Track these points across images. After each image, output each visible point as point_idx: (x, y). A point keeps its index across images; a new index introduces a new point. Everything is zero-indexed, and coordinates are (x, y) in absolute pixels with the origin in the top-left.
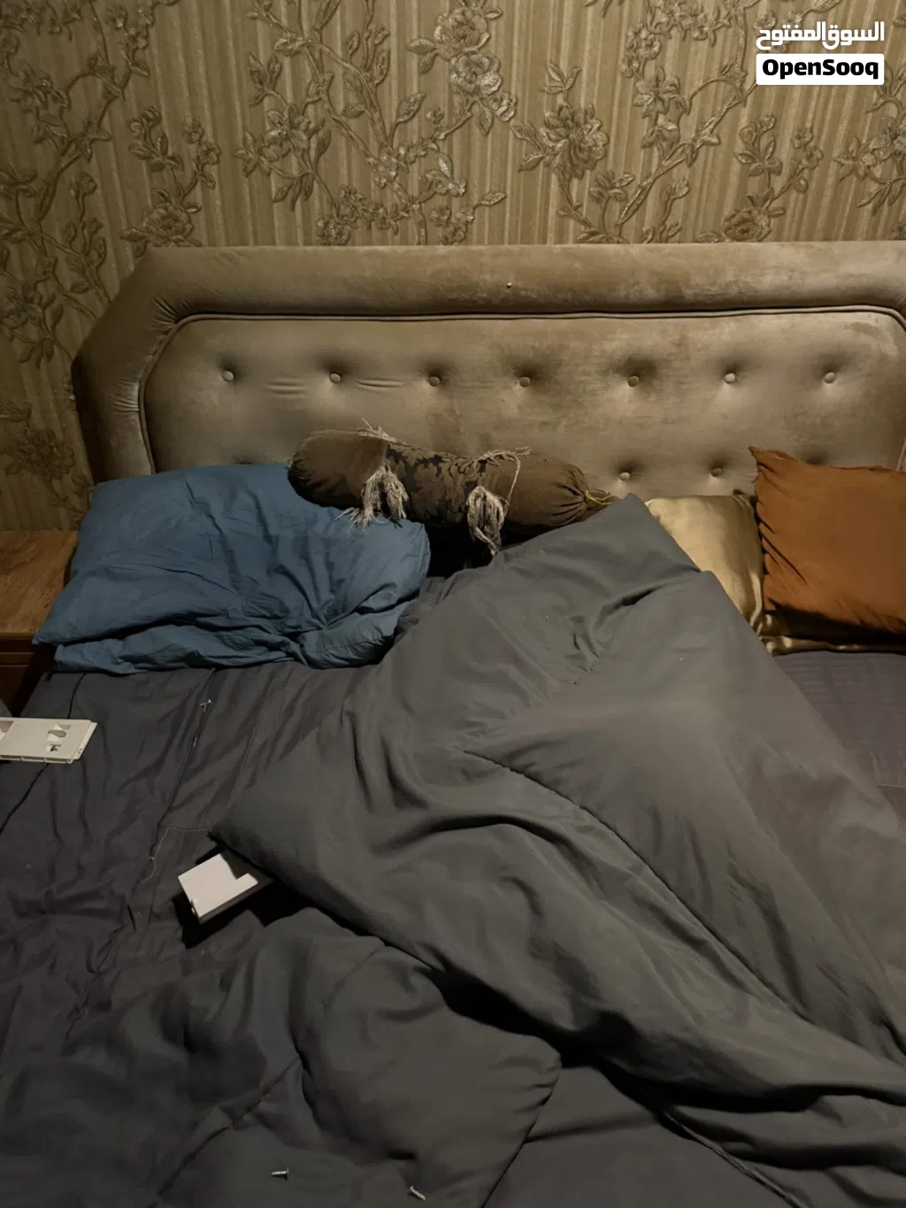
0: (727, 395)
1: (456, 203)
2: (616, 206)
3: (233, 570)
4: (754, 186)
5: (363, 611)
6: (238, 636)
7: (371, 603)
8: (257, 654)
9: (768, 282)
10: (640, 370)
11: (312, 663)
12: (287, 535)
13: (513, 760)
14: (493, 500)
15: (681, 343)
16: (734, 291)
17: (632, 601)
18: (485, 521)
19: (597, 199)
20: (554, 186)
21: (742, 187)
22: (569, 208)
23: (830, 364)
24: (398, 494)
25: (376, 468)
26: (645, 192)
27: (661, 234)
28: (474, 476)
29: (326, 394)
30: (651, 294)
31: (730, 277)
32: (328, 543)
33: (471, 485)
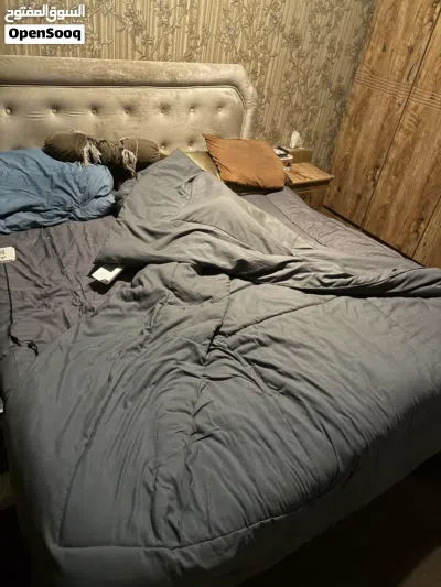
0: (193, 116)
1: (95, 42)
2: (150, 47)
3: (38, 189)
4: (192, 44)
5: (97, 197)
6: (50, 214)
7: (101, 193)
8: (57, 220)
9: (201, 77)
10: (165, 108)
11: (81, 220)
12: (54, 174)
13: (186, 219)
14: (131, 154)
15: (177, 98)
16: (191, 80)
17: (191, 181)
18: (130, 162)
19: (144, 44)
20: (130, 39)
21: (188, 43)
22: (135, 48)
23: (221, 105)
24: (97, 154)
25: (85, 144)
26: (159, 43)
27: (165, 59)
28: (121, 146)
29: (52, 118)
30: (167, 79)
31: (190, 74)
32: (73, 175)
33: (122, 149)
